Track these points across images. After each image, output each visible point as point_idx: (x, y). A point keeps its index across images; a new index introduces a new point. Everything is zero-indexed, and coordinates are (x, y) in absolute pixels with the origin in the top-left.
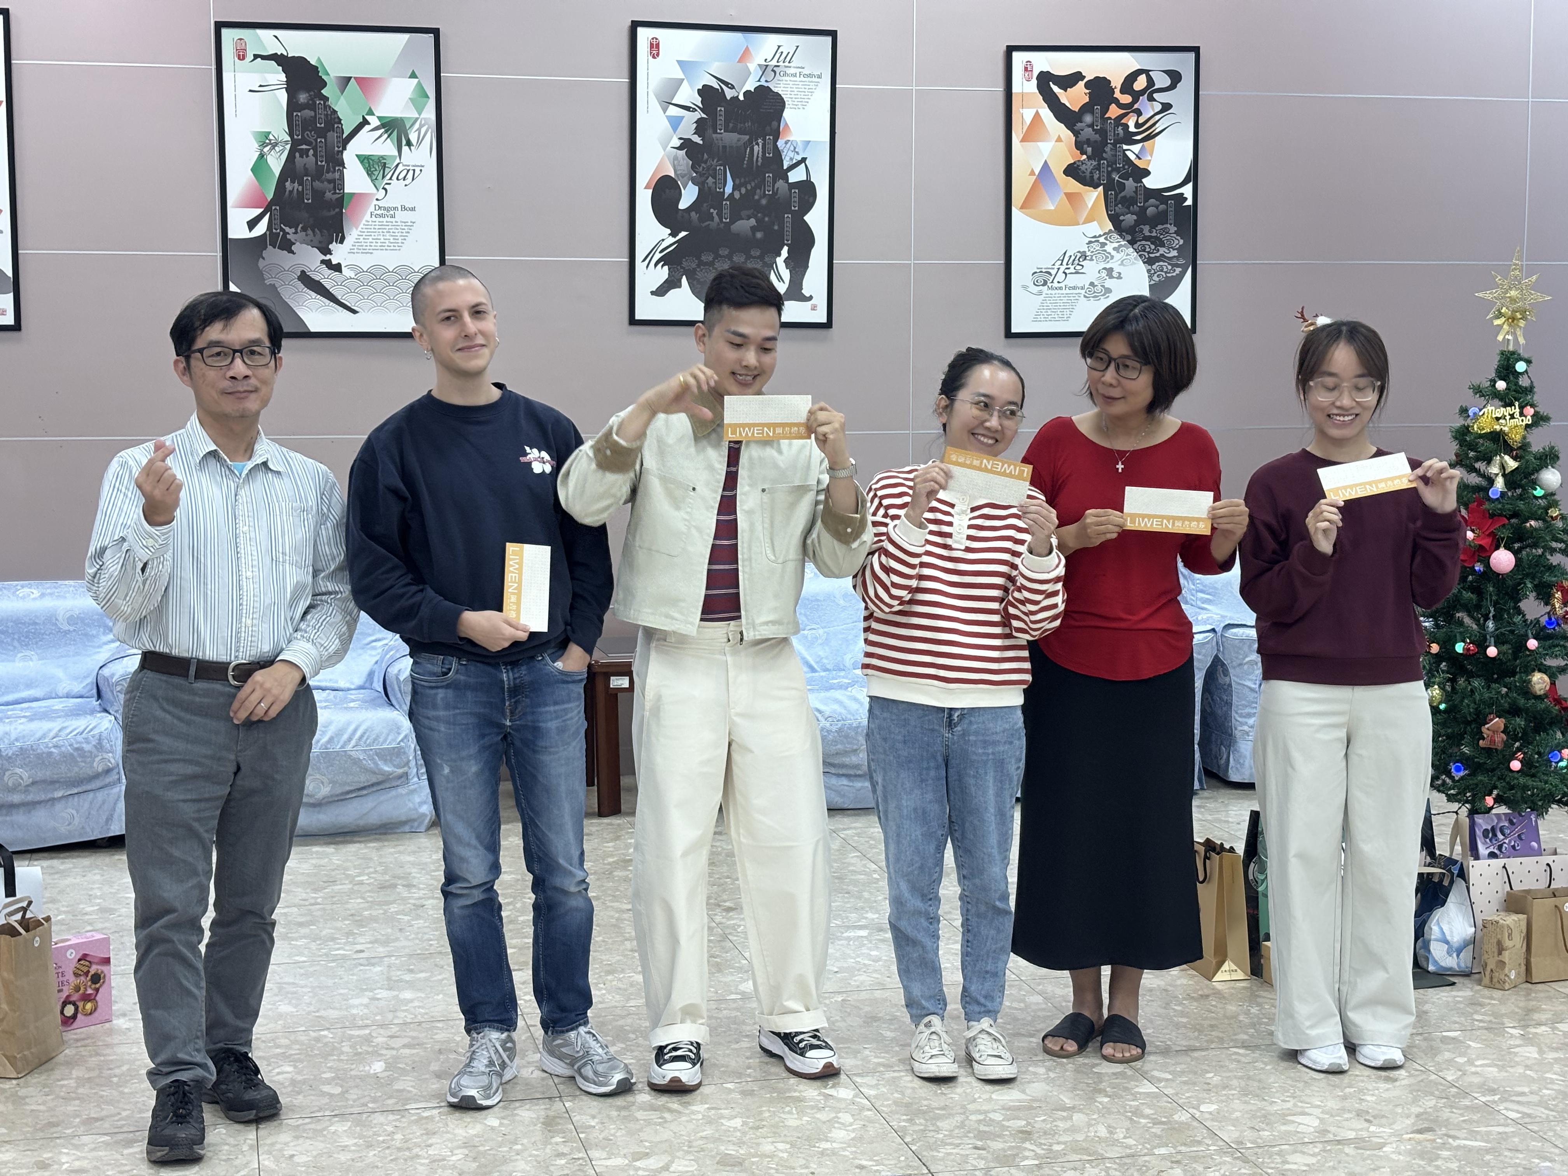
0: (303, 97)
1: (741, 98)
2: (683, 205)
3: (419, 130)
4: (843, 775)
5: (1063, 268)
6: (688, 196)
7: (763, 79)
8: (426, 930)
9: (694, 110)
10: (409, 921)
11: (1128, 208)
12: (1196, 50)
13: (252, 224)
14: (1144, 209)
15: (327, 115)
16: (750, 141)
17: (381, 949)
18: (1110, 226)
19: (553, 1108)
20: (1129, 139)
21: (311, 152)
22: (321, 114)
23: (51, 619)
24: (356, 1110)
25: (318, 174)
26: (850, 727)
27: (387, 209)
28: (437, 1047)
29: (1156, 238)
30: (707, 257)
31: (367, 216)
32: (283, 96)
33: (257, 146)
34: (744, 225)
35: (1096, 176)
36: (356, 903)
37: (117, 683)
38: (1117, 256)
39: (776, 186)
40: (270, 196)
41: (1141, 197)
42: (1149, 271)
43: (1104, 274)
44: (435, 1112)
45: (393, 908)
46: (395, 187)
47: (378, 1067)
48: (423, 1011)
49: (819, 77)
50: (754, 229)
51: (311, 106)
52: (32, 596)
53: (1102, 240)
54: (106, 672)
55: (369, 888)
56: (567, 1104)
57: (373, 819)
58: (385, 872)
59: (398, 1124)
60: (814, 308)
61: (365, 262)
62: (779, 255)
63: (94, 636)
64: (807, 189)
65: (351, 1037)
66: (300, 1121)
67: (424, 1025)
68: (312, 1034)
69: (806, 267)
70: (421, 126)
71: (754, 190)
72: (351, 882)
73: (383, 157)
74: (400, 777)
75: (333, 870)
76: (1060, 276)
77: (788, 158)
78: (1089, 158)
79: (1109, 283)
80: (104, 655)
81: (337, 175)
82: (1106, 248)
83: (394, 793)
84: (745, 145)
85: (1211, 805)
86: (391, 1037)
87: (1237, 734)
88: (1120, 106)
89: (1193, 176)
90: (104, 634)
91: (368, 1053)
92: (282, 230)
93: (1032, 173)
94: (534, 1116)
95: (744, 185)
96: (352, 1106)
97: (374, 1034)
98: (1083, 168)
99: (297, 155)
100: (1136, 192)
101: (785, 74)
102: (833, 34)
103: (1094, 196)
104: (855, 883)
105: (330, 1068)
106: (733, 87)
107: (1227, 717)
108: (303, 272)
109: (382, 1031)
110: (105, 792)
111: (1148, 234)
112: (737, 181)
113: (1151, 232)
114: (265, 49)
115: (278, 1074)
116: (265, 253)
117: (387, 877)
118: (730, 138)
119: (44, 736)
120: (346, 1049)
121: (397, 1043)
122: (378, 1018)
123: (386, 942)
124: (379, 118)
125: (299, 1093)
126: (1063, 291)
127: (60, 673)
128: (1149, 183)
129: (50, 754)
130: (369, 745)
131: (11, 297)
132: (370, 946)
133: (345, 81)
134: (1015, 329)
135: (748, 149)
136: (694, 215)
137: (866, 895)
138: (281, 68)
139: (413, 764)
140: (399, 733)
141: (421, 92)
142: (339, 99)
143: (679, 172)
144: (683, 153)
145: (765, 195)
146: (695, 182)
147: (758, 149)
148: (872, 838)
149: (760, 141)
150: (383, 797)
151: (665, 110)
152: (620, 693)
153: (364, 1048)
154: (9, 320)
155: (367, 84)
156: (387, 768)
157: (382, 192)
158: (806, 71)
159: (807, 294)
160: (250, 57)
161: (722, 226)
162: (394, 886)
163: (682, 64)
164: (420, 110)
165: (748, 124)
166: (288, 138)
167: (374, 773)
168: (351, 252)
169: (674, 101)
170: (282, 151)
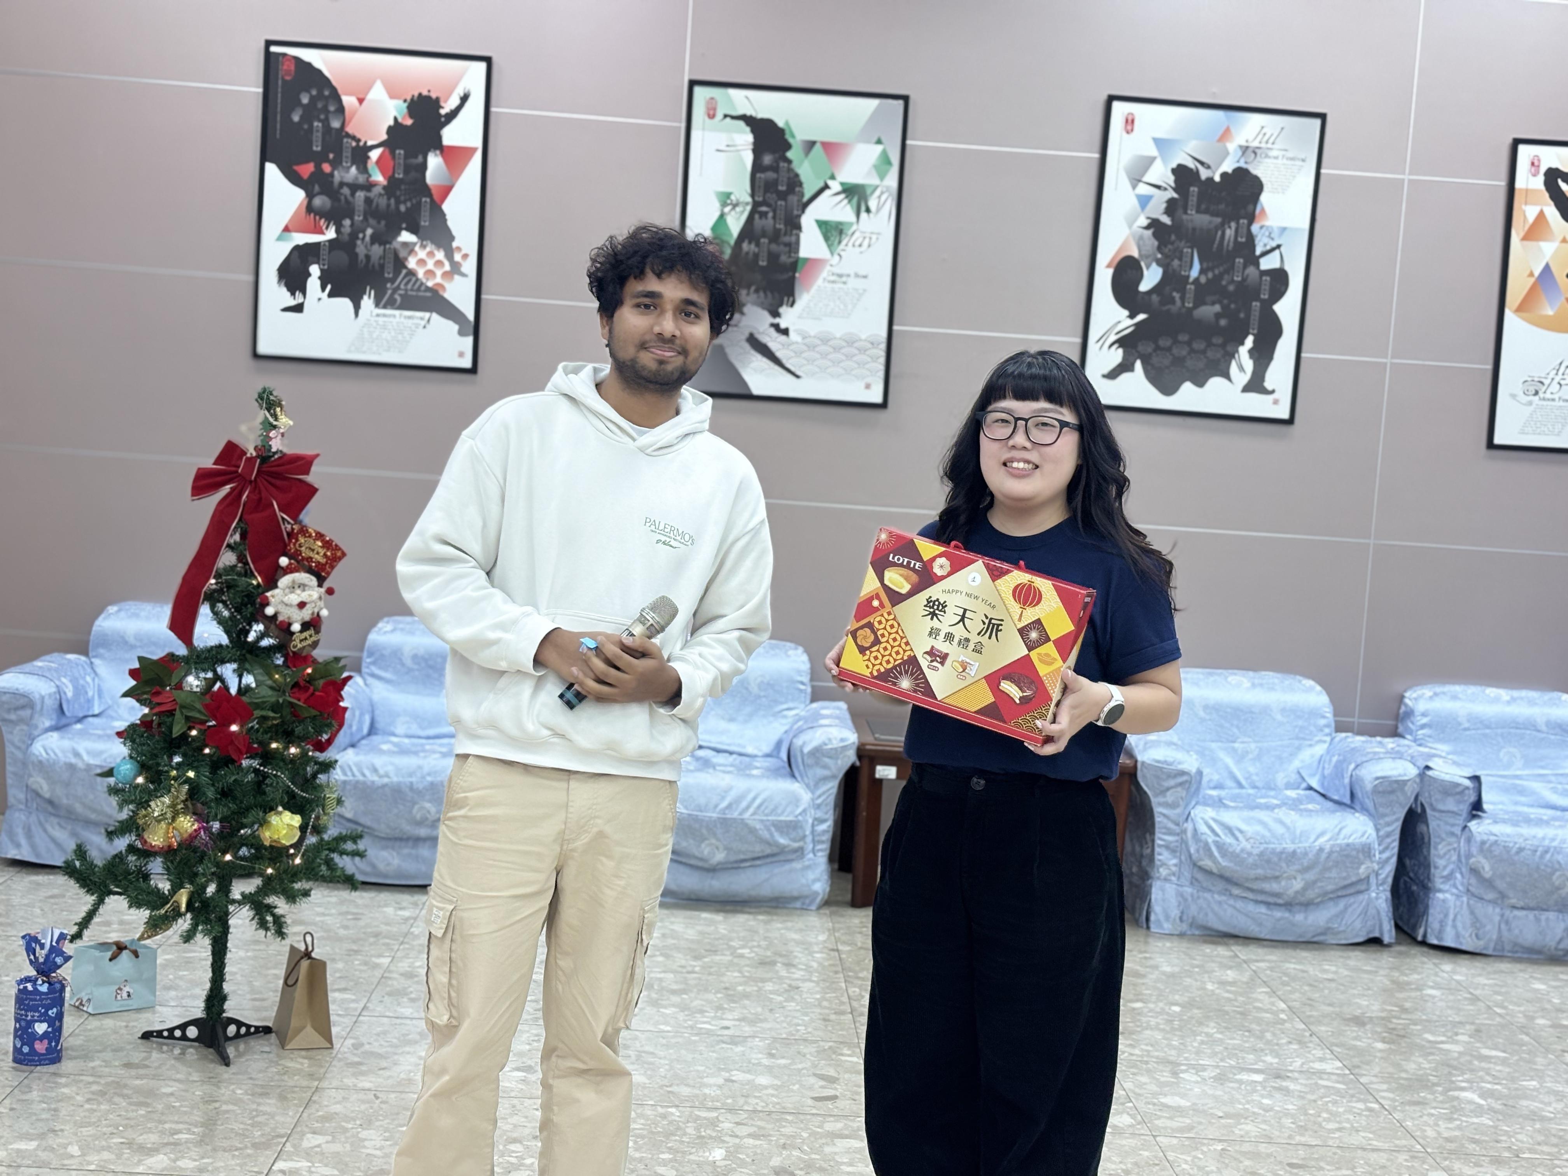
0: (767, 159)
1: (1217, 178)
2: (1145, 286)
3: (879, 197)
4: (1261, 902)
5: (1557, 379)
6: (1151, 277)
7: (1242, 160)
8: (798, 1014)
9: (1165, 189)
10: (781, 1003)
15: (789, 178)
16: (1222, 225)
17: (747, 1029)
21: (770, 215)
22: (784, 177)
25: (775, 237)
26: (1273, 852)
27: (840, 276)
28: (782, 1141)
30: (1164, 342)
31: (819, 282)
32: (748, 158)
33: (716, 205)
34: (1209, 311)
36: (732, 976)
39: (1247, 272)
45: (769, 986)
46: (850, 252)
47: (718, 1154)
48: (775, 1100)
49: (1303, 160)
50: (1218, 316)
55: (748, 962)
57: (766, 891)
58: (767, 948)
60: (1276, 402)
61: (813, 328)
62: (1242, 343)
64: (1280, 279)
65: (698, 1118)
67: (774, 1116)
68: (660, 1110)
69: (1270, 358)
70: (882, 193)
71: (1221, 276)
72: (732, 954)
73: (841, 223)
74: (795, 851)
75: (717, 939)
76: (1555, 387)
77: (1261, 244)
81: (793, 239)
83: (787, 867)
84: (1217, 229)
86: (737, 1124)
91: (711, 1137)
93: (1531, 274)
95: (1211, 269)
97: (721, 1118)
99: (757, 216)
101: (1267, 156)
102: (1323, 117)
104: (1259, 1021)
105: (670, 1148)
106: (1209, 167)
108: (752, 335)
109: (729, 1116)
112: (1205, 265)
114: (737, 110)
117: (769, 953)
118: (1201, 220)
120: (690, 1130)
121: (743, 1131)
122: (729, 1101)
123: (753, 1021)
124: (842, 184)
126: (1556, 403)
130: (767, 815)
131: (470, 340)
132: (737, 1023)
133: (810, 145)
134: (1497, 440)
135: (1219, 233)
136: (1155, 298)
137: (1268, 1036)
138: (748, 129)
139: (809, 839)
140: (797, 806)
141: (885, 159)
142: (801, 163)
143: (1143, 252)
144: (1149, 233)
145: (1233, 281)
146: (1159, 263)
147: (1229, 233)
148: (1286, 974)
149: (1233, 225)
150: (778, 870)
151: (1134, 187)
152: (884, 783)
153: (708, 1132)
154: (467, 363)
155: (832, 150)
156: (782, 841)
157: (836, 258)
158: (1290, 154)
159: (1269, 388)
160: (719, 115)
161: (1184, 310)
162: (774, 963)
163: (1158, 142)
164: (882, 177)
165: (1222, 207)
166: (749, 199)
167: (768, 844)
168: (800, 317)
169: (1145, 179)
170: (742, 212)
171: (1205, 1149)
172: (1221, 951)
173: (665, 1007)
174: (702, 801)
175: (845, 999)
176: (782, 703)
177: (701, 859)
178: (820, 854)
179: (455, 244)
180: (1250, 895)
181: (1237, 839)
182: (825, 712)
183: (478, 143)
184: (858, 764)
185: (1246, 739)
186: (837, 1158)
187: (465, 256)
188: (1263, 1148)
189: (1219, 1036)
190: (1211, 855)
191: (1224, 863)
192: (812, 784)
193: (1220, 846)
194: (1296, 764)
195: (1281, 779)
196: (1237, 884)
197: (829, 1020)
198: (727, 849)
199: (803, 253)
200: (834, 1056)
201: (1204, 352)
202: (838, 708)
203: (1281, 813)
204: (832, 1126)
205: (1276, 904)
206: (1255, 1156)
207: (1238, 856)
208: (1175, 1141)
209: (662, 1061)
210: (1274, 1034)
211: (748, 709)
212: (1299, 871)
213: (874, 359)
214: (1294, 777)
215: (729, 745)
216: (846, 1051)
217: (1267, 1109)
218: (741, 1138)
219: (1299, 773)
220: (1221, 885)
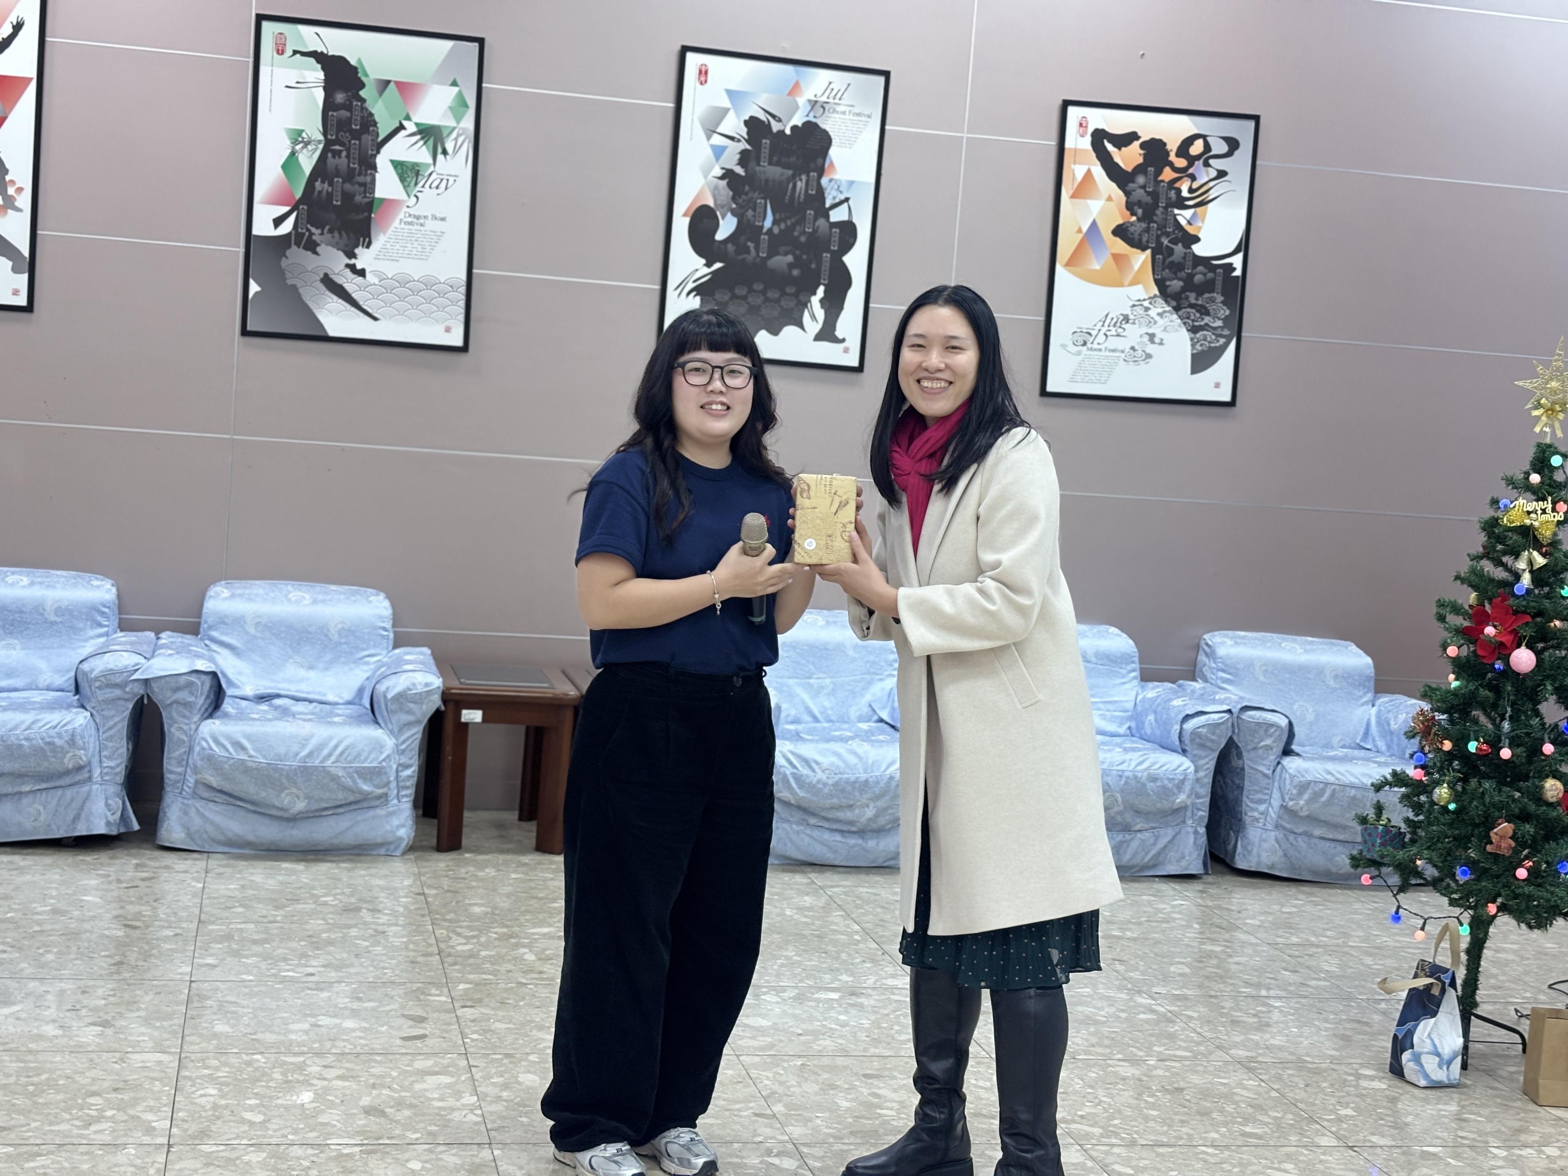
0: (340, 97)
1: (788, 131)
2: (720, 236)
3: (456, 139)
4: (837, 830)
5: (1104, 330)
6: (726, 227)
7: (811, 115)
8: (384, 958)
9: (739, 141)
10: (367, 947)
11: (1175, 273)
12: (1256, 119)
13: (278, 222)
14: (1191, 276)
15: (363, 117)
16: (794, 176)
17: (333, 974)
18: (1155, 291)
19: (481, 1155)
20: (1181, 203)
21: (344, 154)
22: (357, 116)
23: (38, 608)
24: (274, 1141)
25: (349, 176)
26: (847, 782)
27: (417, 217)
28: (372, 1081)
29: (1202, 306)
30: (741, 291)
31: (396, 223)
32: (320, 95)
33: (288, 142)
34: (782, 261)
35: (1145, 238)
36: (316, 924)
37: (96, 679)
38: (1161, 322)
39: (817, 223)
40: (298, 195)
41: (1189, 263)
42: (1192, 339)
43: (1146, 339)
44: (358, 1149)
45: (354, 932)
46: (427, 194)
47: (306, 1097)
48: (363, 1042)
49: (869, 116)
50: (791, 266)
51: (348, 107)
52: (22, 584)
53: (1146, 304)
54: (86, 666)
55: (332, 909)
56: (496, 1152)
57: (349, 839)
58: (352, 895)
59: (315, 1159)
60: (846, 350)
61: (390, 269)
62: (814, 294)
63: (81, 630)
64: (848, 230)
65: (285, 1063)
66: (214, 1148)
67: (362, 1056)
68: (245, 1057)
69: (841, 308)
70: (459, 135)
71: (793, 227)
72: (314, 902)
73: (417, 164)
74: (379, 797)
75: (300, 888)
76: (1101, 338)
77: (830, 197)
78: (1139, 220)
79: (1151, 349)
80: (88, 648)
81: (368, 179)
82: (1150, 312)
83: (371, 813)
84: (788, 181)
85: (1213, 891)
86: (325, 1067)
87: (1247, 819)
88: (1175, 170)
89: (1244, 246)
90: (92, 628)
91: (298, 1081)
92: (308, 230)
93: (1080, 231)
94: (459, 1162)
95: (784, 220)
96: (271, 1137)
97: (308, 1063)
98: (1132, 229)
99: (330, 155)
100: (1184, 258)
101: (834, 111)
102: (886, 74)
103: (1141, 259)
104: (834, 943)
105: (256, 1094)
106: (780, 120)
107: (1238, 801)
108: (326, 275)
109: (316, 1060)
110: (75, 789)
111: (1193, 301)
112: (778, 216)
113: (1197, 299)
114: (306, 47)
115: (201, 1096)
116: (288, 252)
117: (353, 900)
118: (773, 172)
119: (16, 727)
120: (277, 1076)
121: (331, 1073)
122: (316, 1045)
123: (339, 967)
124: (417, 124)
125: (218, 1118)
126: (1103, 353)
127: (43, 665)
128: (1198, 249)
129: (20, 746)
130: (350, 762)
131: (26, 276)
132: (322, 969)
133: (384, 84)
134: (1050, 388)
135: (791, 185)
136: (730, 247)
137: (844, 956)
138: (319, 66)
139: (393, 785)
140: (381, 753)
141: (461, 101)
142: (376, 101)
143: (718, 202)
144: (724, 183)
145: (804, 232)
146: (734, 213)
147: (801, 185)
148: (859, 898)
149: (804, 177)
150: (360, 817)
151: (709, 138)
152: (470, 727)
153: (296, 1076)
154: (22, 301)
155: (406, 89)
156: (366, 788)
157: (414, 199)
158: (856, 110)
159: (840, 337)
160: (289, 52)
161: (758, 260)
162: (359, 909)
163: (729, 93)
164: (458, 119)
165: (793, 159)
166: (321, 138)
167: (353, 791)
168: (376, 258)
169: (719, 130)
170: (315, 150)
171: (785, 1065)
172: (799, 879)
173: (247, 957)
174: (282, 750)
175: (432, 941)
176: (364, 650)
177: (282, 809)
178: (405, 800)
179: (8, 178)
180: (826, 825)
181: (814, 771)
182: (408, 657)
183: (31, 72)
184: (443, 708)
185: (821, 675)
186: (429, 1095)
187: (20, 190)
188: (839, 1061)
189: (798, 958)
190: (790, 787)
191: (801, 793)
192: (396, 730)
193: (798, 778)
194: (868, 697)
195: (853, 713)
196: (814, 815)
197: (417, 962)
198: (307, 797)
199: (379, 193)
200: (422, 997)
201: (778, 301)
202: (422, 653)
203: (854, 745)
204: (420, 1064)
205: (850, 832)
206: (833, 1069)
207: (814, 786)
208: (757, 1059)
209: (245, 1010)
210: (849, 954)
211: (328, 657)
212: (871, 799)
213: (454, 303)
214: (866, 710)
215: (308, 693)
216: (434, 991)
217: (844, 1025)
218: (329, 1080)
219: (870, 706)
220: (798, 815)
